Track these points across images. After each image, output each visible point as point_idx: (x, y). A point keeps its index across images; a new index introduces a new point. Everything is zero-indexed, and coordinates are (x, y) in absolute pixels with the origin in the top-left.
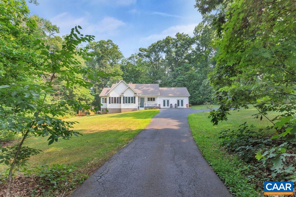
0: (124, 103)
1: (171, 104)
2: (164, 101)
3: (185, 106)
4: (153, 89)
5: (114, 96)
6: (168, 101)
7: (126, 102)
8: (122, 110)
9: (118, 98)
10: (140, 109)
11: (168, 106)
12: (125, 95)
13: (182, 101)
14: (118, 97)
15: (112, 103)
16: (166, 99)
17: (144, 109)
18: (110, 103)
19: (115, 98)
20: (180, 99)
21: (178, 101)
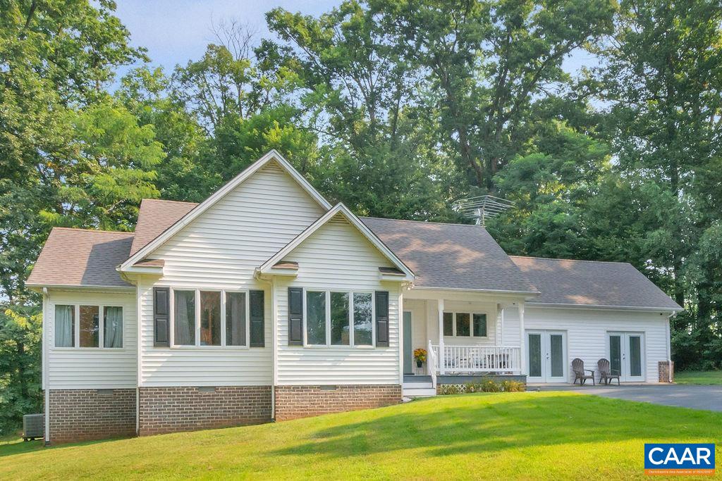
0: (294, 338)
1: (577, 363)
2: (534, 341)
3: (650, 375)
4: (476, 255)
5: (198, 285)
6: (556, 341)
7: (318, 338)
8: (281, 403)
9: (235, 298)
10: (412, 389)
11: (557, 370)
12: (308, 278)
13: (635, 342)
14: (236, 288)
15: (186, 338)
16: (546, 325)
17: (433, 392)
18: (161, 339)
19: (211, 298)
20: (624, 328)
21: (615, 343)
